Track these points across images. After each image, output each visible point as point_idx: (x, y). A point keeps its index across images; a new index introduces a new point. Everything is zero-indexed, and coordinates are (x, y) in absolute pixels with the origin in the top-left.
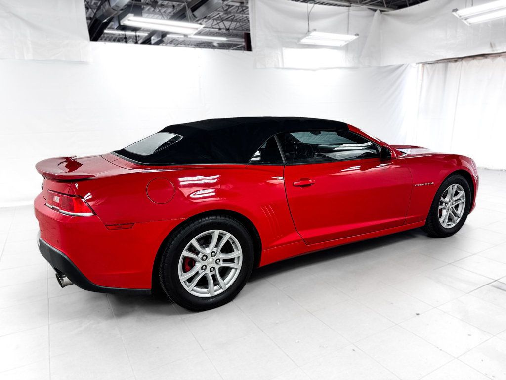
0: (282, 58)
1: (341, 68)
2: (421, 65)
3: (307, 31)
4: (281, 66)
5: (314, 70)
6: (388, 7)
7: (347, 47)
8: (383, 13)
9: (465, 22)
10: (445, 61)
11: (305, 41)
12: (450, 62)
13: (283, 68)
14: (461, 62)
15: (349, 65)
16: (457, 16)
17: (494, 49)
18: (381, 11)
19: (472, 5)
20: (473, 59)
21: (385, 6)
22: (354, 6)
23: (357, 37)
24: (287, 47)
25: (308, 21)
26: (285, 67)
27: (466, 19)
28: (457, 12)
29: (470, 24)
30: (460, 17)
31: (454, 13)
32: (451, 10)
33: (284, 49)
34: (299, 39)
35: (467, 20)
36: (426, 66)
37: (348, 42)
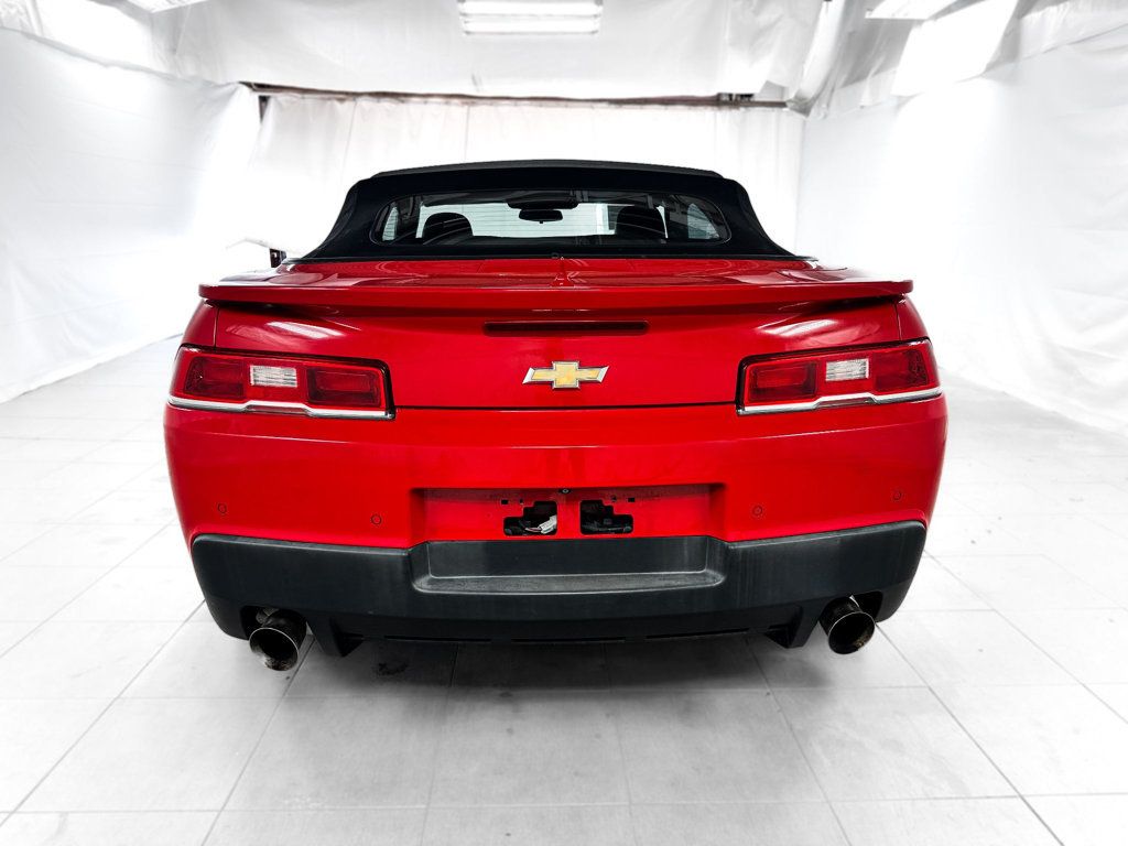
4: (38, 33)
7: (151, 20)
9: (464, 26)
15: (162, 68)
17: (480, 88)
27: (466, 22)
29: (467, 32)
30: (463, 14)
31: (460, 5)
35: (467, 25)
36: (276, 99)
37: (176, 6)
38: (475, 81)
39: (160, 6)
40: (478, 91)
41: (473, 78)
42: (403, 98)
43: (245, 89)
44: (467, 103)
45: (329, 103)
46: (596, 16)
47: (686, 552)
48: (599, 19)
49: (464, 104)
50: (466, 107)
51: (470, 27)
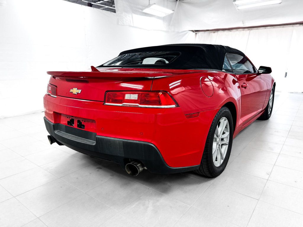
0: (133, 20)
1: (161, 31)
2: (194, 33)
4: (132, 25)
5: (149, 30)
7: (164, 19)
8: (180, 1)
13: (133, 27)
14: (217, 33)
15: (164, 29)
17: (244, 24)
20: (224, 31)
23: (173, 12)
24: (135, 13)
27: (237, 7)
28: (235, 2)
30: (235, 5)
31: (233, 2)
33: (133, 14)
34: (142, 10)
36: (198, 35)
37: (167, 15)
39: (163, 15)
42: (231, 30)
43: (192, 32)
44: (249, 30)
45: (211, 33)
47: (93, 136)
49: (248, 30)
50: (249, 31)
51: (239, 8)
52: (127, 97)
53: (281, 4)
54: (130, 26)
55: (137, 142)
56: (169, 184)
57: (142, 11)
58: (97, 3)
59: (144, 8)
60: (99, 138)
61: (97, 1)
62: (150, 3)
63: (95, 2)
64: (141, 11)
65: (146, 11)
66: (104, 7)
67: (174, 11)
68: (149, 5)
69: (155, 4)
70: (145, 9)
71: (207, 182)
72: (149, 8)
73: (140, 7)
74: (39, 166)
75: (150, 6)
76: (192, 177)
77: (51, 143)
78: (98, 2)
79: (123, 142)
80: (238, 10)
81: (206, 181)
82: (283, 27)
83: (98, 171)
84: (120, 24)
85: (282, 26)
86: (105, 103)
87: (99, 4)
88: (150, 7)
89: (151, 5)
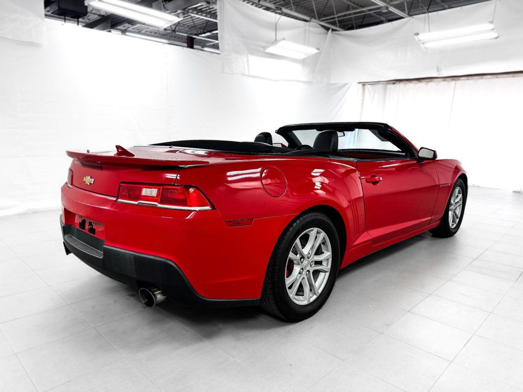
0: (248, 65)
1: (298, 81)
2: (361, 85)
3: (274, 40)
4: (247, 73)
5: (276, 81)
6: (340, 27)
7: (303, 62)
8: (333, 32)
9: (422, 46)
10: (384, 83)
11: (270, 50)
12: (389, 83)
13: (248, 76)
14: (399, 85)
15: (305, 79)
16: (417, 40)
17: (440, 72)
18: (333, 30)
19: (429, 31)
20: (410, 83)
21: (338, 25)
22: (313, 22)
23: (318, 51)
24: (252, 54)
25: (276, 30)
26: (251, 74)
27: (423, 43)
28: (419, 36)
29: (426, 48)
30: (419, 40)
31: (415, 37)
32: (414, 34)
33: (249, 55)
34: (265, 48)
35: (424, 45)
36: (367, 87)
37: (308, 56)
38: (438, 70)
39: (302, 56)
40: (439, 74)
41: (438, 68)
44: (455, 80)
45: (389, 85)
46: (493, 29)
48: (495, 30)
49: (453, 80)
50: (454, 82)
51: (427, 45)
52: (145, 192)
53: (498, 39)
54: (244, 75)
55: (152, 257)
56: (221, 326)
57: (264, 50)
58: (201, 37)
59: (268, 45)
60: (106, 248)
61: (201, 34)
62: (277, 37)
63: (197, 35)
64: (262, 49)
65: (271, 50)
66: (213, 42)
67: (319, 49)
68: (276, 41)
69: (284, 39)
70: (268, 47)
71: (280, 328)
72: (275, 46)
73: (263, 44)
74: (49, 286)
75: (277, 43)
76: (263, 319)
77: (67, 254)
78: (203, 35)
79: (134, 256)
80: (425, 49)
81: (279, 326)
82: (513, 77)
83: (128, 299)
84: (225, 72)
85: (511, 75)
86: (118, 198)
87: (203, 37)
88: (277, 45)
89: (279, 41)
